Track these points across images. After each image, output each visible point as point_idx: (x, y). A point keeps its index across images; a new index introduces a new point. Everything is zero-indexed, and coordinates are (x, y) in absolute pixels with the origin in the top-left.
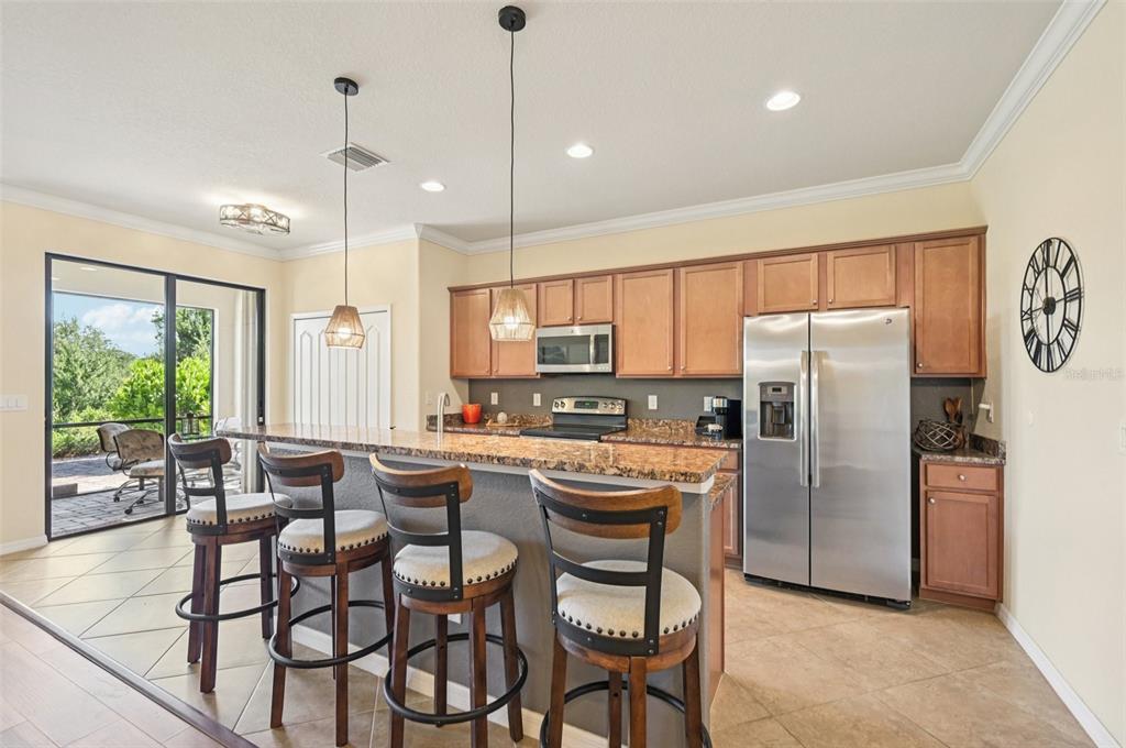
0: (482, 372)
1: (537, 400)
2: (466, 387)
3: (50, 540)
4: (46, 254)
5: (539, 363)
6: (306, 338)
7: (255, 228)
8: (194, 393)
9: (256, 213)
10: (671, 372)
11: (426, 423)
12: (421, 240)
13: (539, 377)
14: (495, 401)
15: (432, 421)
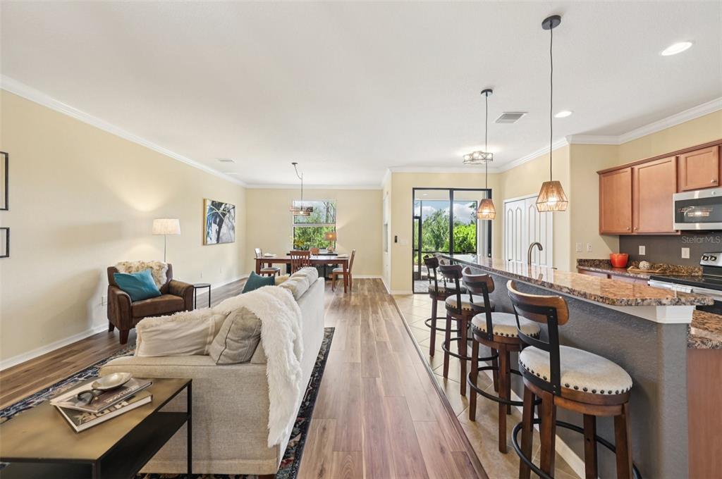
0: (625, 230)
1: (686, 253)
2: (617, 241)
3: (414, 293)
5: (676, 222)
6: (519, 211)
7: (478, 162)
8: (472, 241)
9: (476, 155)
11: (576, 264)
12: (572, 145)
13: (679, 233)
14: (643, 253)
15: (582, 263)
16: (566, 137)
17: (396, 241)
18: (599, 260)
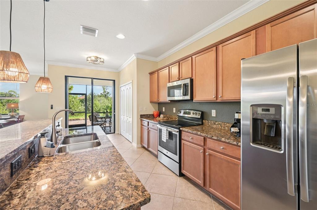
0: (156, 100)
1: (174, 110)
2: (157, 105)
4: (65, 76)
5: (168, 96)
10: (215, 99)
11: (140, 117)
12: (138, 59)
13: (170, 102)
14: (164, 110)
15: (142, 116)
16: (134, 54)
17: (52, 108)
18: (149, 114)
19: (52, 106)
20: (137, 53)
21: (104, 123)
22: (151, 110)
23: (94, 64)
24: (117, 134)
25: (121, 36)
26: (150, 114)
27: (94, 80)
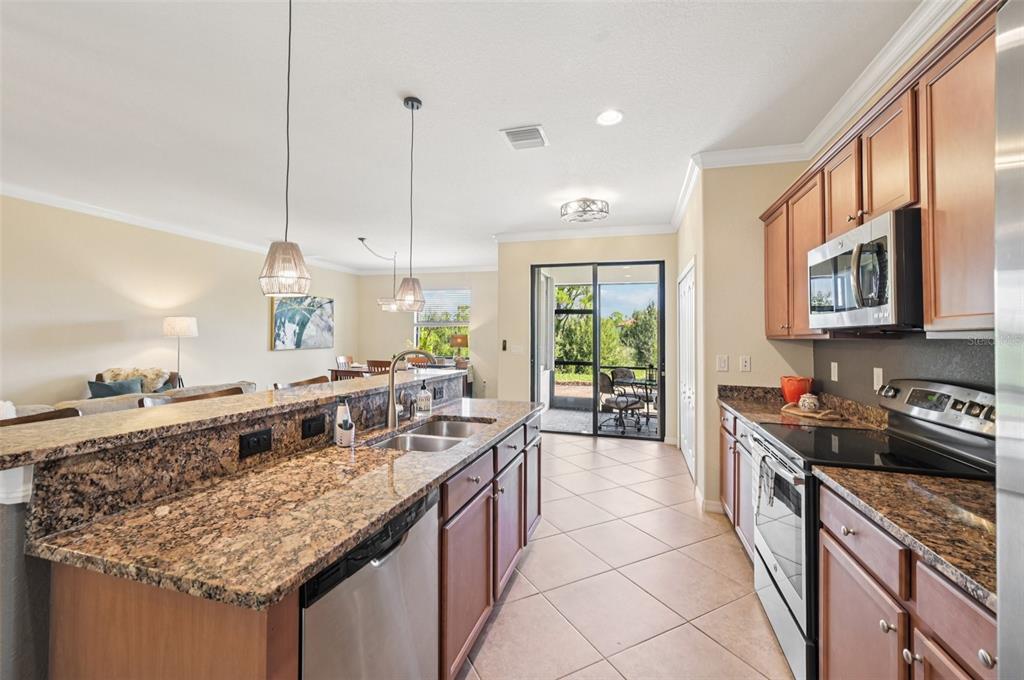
1: (877, 378)
2: (810, 350)
5: (811, 312)
11: (715, 394)
14: (834, 377)
15: (726, 393)
16: (694, 157)
17: (504, 348)
18: (764, 389)
19: (505, 342)
20: (700, 152)
21: (636, 403)
22: (773, 369)
23: (585, 221)
24: (670, 445)
25: (610, 117)
26: (768, 385)
27: (599, 268)
